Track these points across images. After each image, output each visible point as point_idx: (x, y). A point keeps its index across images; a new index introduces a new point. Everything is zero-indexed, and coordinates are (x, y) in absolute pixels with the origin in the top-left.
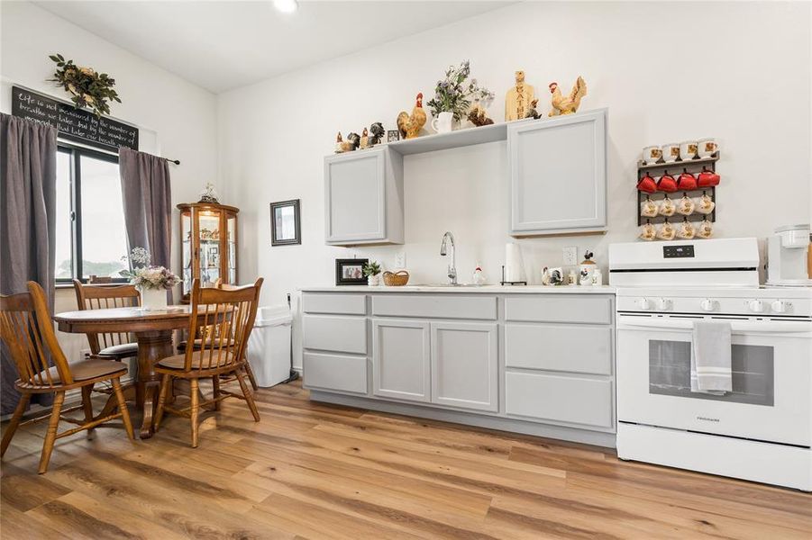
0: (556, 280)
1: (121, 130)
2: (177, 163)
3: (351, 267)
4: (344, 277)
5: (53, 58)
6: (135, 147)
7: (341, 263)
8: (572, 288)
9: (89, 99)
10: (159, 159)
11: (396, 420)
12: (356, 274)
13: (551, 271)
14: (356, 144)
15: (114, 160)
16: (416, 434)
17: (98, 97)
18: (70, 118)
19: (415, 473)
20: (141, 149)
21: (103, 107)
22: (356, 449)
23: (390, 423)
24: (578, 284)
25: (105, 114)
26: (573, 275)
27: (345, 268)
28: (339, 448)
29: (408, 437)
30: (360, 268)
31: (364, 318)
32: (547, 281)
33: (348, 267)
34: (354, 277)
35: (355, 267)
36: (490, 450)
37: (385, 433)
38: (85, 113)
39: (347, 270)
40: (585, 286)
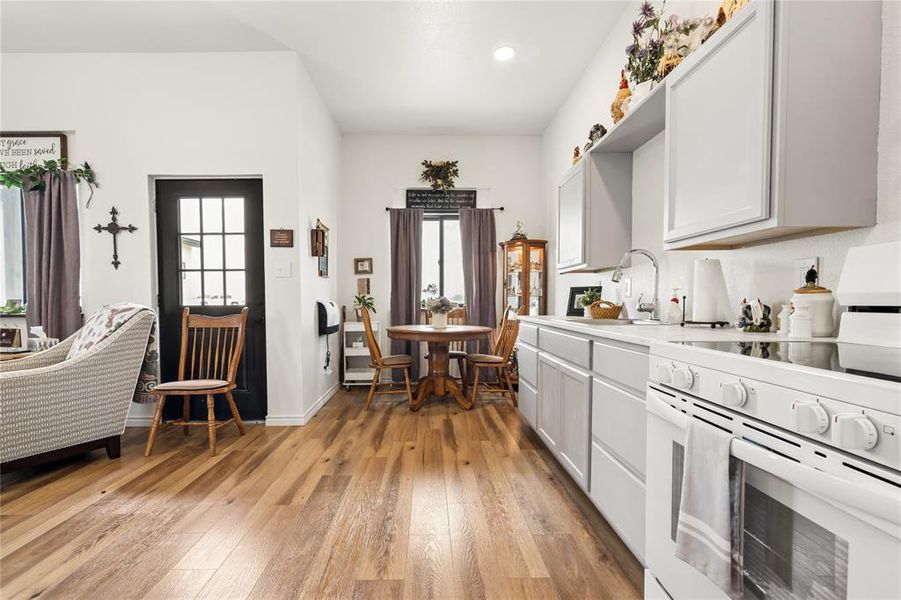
1: (464, 195)
2: (502, 209)
4: (575, 306)
5: (423, 164)
6: (474, 206)
7: (573, 292)
9: (440, 182)
10: (487, 210)
15: (456, 218)
17: (445, 178)
18: (434, 198)
20: (478, 207)
21: (451, 184)
25: (451, 188)
31: (536, 351)
38: (442, 192)
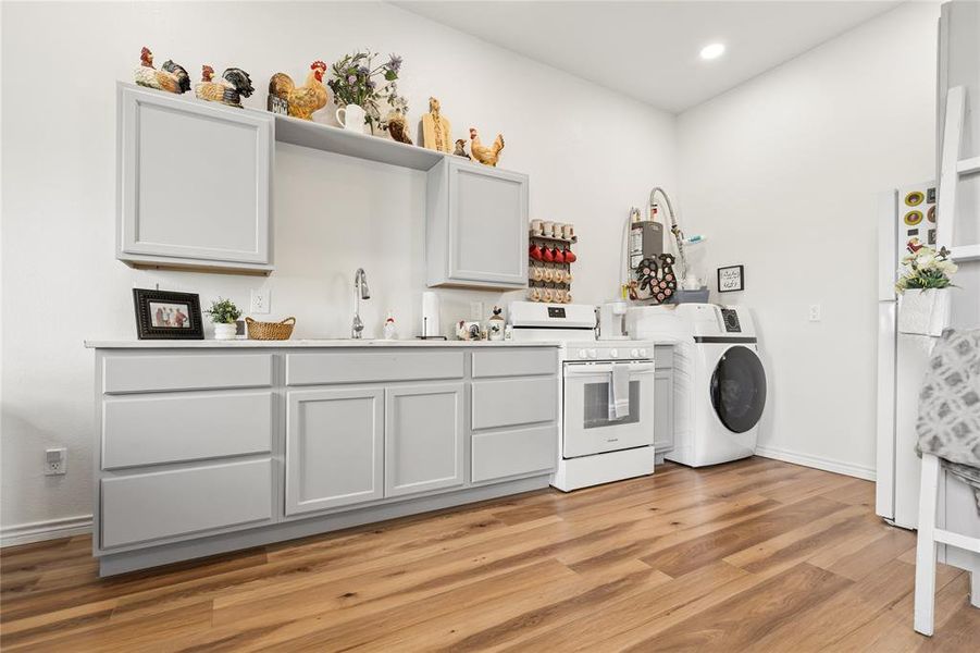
0: (475, 334)
3: (168, 306)
4: (155, 323)
7: (144, 298)
8: (484, 342)
11: (332, 541)
12: (179, 321)
13: (468, 326)
14: (184, 85)
16: (388, 545)
19: (462, 579)
22: (348, 595)
23: (327, 548)
24: (489, 339)
26: (485, 330)
27: (154, 307)
28: (324, 606)
29: (383, 552)
30: (184, 309)
31: (268, 393)
32: (467, 336)
33: (161, 305)
34: (173, 324)
35: (175, 307)
36: (481, 526)
37: (345, 560)
39: (160, 312)
40: (496, 339)
